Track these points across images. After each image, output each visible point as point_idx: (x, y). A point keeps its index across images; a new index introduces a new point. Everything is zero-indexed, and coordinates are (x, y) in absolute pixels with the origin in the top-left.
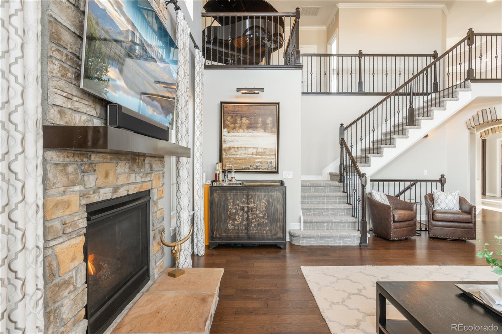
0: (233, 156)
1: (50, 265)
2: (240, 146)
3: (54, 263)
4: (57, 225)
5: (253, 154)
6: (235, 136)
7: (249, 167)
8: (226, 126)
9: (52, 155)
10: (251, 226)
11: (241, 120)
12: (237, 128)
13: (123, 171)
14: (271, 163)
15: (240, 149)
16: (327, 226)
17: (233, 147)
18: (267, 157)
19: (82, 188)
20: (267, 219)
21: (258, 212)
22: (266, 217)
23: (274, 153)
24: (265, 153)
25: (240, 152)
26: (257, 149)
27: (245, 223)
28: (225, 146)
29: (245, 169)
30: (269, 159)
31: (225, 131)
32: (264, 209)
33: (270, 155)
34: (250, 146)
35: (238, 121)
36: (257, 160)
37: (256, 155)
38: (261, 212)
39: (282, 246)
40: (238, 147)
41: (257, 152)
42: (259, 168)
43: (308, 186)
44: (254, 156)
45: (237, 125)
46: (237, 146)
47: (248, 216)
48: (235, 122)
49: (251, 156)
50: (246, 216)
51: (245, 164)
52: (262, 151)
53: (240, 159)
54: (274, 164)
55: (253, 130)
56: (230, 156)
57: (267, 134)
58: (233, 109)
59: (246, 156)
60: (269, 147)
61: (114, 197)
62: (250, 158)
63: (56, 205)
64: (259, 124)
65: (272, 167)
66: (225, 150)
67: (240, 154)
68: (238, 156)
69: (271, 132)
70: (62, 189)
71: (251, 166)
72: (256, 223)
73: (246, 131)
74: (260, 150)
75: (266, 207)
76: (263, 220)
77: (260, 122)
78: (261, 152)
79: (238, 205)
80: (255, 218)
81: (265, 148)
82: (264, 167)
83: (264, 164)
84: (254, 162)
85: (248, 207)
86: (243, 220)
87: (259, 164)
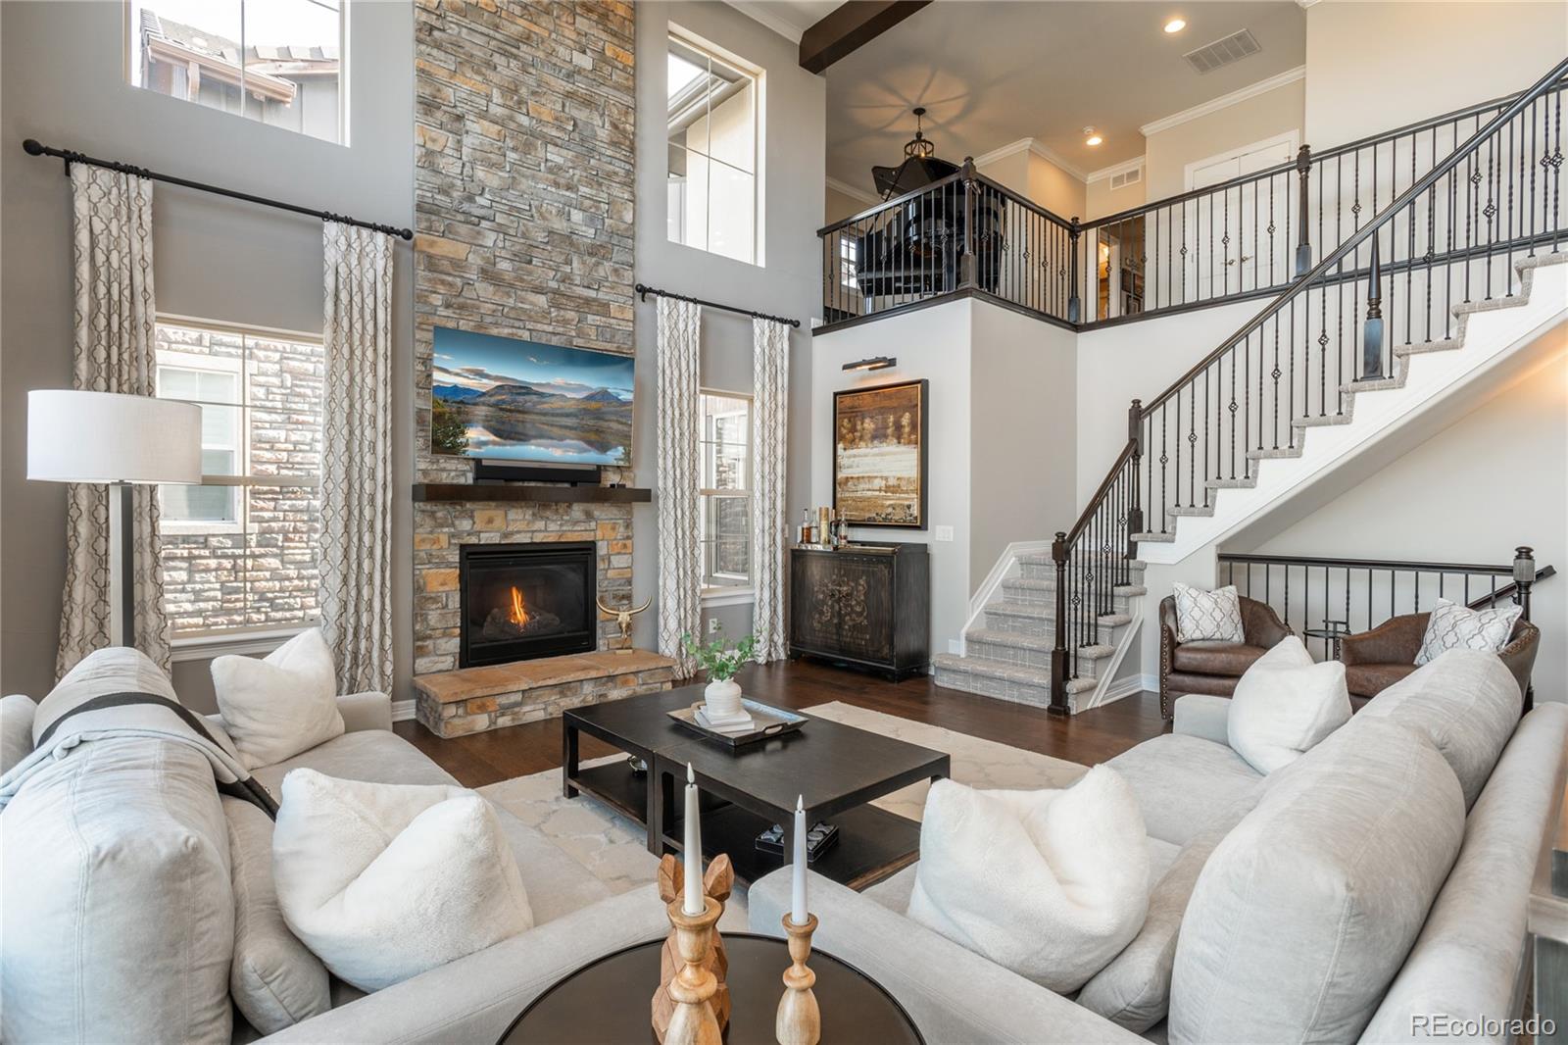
0: (851, 495)
1: (418, 582)
2: (861, 475)
3: (421, 581)
4: (423, 554)
5: (880, 490)
6: (855, 456)
7: (874, 515)
8: (843, 438)
9: (421, 505)
10: (843, 629)
11: (862, 424)
12: (857, 440)
13: (521, 517)
14: (909, 507)
15: (861, 480)
16: (1015, 656)
17: (852, 478)
18: (903, 495)
19: (453, 530)
20: (865, 618)
21: (854, 603)
22: (865, 614)
23: (916, 485)
24: (899, 486)
25: (861, 486)
26: (886, 479)
27: (835, 621)
28: (840, 476)
29: (869, 519)
30: (907, 499)
31: (840, 446)
32: (862, 598)
33: (907, 492)
34: (875, 474)
35: (859, 427)
36: (888, 502)
37: (886, 492)
38: (858, 603)
39: (889, 676)
40: (858, 478)
41: (886, 487)
42: (890, 517)
43: (1045, 565)
44: (883, 493)
45: (858, 434)
46: (856, 476)
47: (840, 609)
48: (853, 430)
49: (877, 493)
50: (837, 607)
51: (869, 511)
52: (895, 483)
53: (863, 499)
54: (915, 511)
55: (881, 443)
56: (847, 495)
57: (902, 448)
58: (851, 404)
59: (869, 493)
60: (905, 475)
61: (503, 542)
62: (877, 497)
63: (423, 540)
64: (888, 428)
65: (911, 515)
66: (840, 484)
67: (863, 491)
68: (859, 494)
69: (909, 442)
70: (430, 529)
71: (877, 514)
72: (850, 623)
73: (869, 445)
74: (892, 482)
75: (865, 594)
76: (862, 619)
77: (891, 424)
78: (893, 486)
79: (827, 586)
80: (849, 614)
81: (899, 475)
82: (898, 516)
83: (898, 510)
84: (882, 506)
85: (839, 592)
86: (833, 616)
87: (890, 510)
